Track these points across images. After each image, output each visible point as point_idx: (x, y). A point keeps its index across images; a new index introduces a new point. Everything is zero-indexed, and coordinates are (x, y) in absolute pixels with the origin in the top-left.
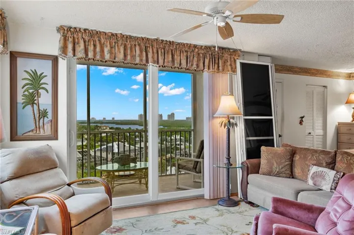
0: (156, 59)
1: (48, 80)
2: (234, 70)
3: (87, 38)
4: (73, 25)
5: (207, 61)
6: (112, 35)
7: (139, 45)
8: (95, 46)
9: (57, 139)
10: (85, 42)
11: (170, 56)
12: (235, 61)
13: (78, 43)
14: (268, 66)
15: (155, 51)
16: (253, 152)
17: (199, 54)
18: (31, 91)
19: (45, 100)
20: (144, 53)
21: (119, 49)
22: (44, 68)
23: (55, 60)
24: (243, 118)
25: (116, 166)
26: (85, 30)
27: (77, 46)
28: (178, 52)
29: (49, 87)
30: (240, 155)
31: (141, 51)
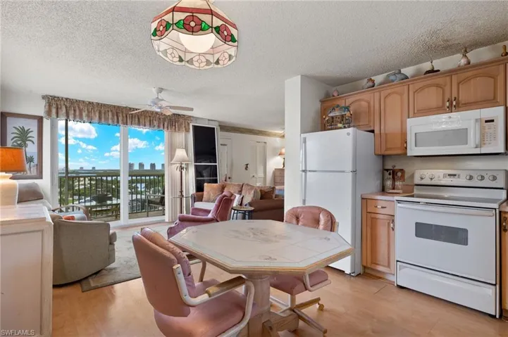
0: (125, 121)
1: (34, 134)
2: (187, 131)
3: (68, 105)
4: (57, 95)
5: (166, 124)
6: (90, 103)
7: (111, 111)
8: (75, 111)
9: (42, 178)
10: (66, 107)
11: (137, 120)
12: (189, 124)
13: (61, 108)
14: (214, 128)
15: (124, 115)
16: (200, 188)
17: (160, 119)
18: (19, 142)
19: (31, 149)
20: (115, 117)
21: (95, 114)
22: (32, 126)
23: (40, 120)
24: (193, 164)
25: (94, 203)
26: (67, 99)
27: (59, 110)
28: (143, 117)
29: (35, 140)
30: (192, 190)
31: (113, 116)
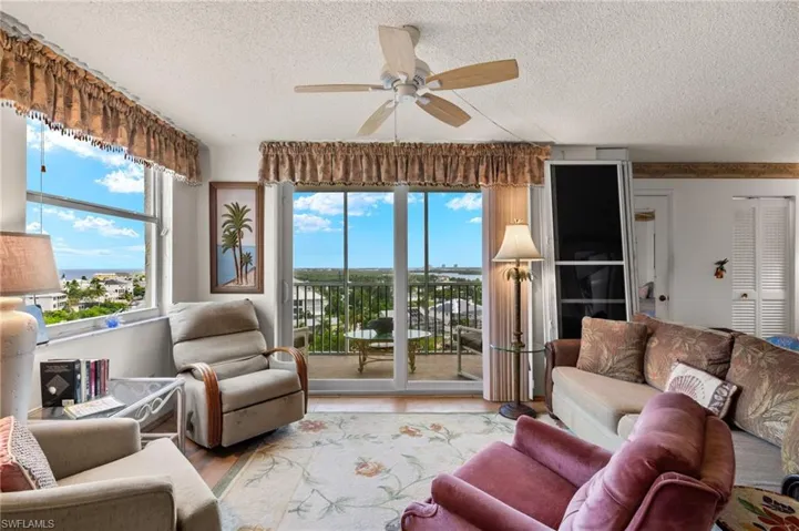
0: (393, 173)
1: (251, 215)
3: (293, 154)
4: (276, 139)
5: (482, 169)
6: (328, 145)
8: (304, 164)
9: (262, 292)
11: (417, 167)
12: (541, 164)
14: (615, 166)
15: (391, 161)
17: (468, 159)
18: (232, 230)
19: (248, 241)
20: (374, 167)
21: (337, 164)
22: (247, 200)
23: (260, 190)
24: (554, 263)
26: (290, 144)
27: (281, 167)
28: (431, 160)
29: (253, 225)
31: (369, 164)
